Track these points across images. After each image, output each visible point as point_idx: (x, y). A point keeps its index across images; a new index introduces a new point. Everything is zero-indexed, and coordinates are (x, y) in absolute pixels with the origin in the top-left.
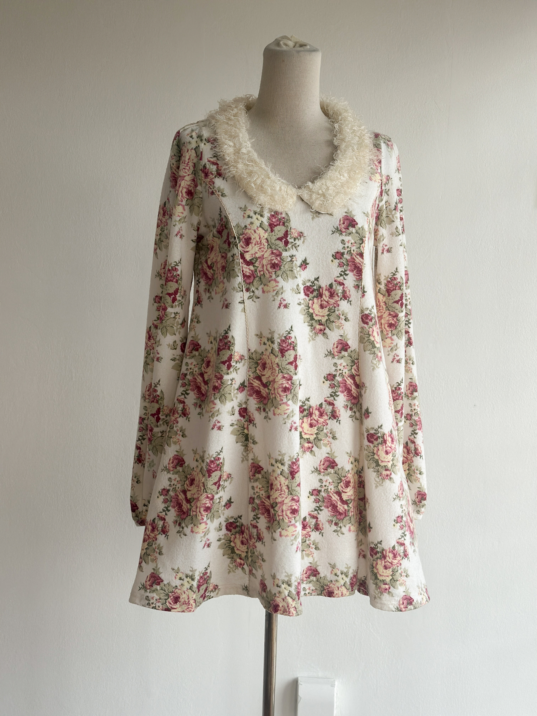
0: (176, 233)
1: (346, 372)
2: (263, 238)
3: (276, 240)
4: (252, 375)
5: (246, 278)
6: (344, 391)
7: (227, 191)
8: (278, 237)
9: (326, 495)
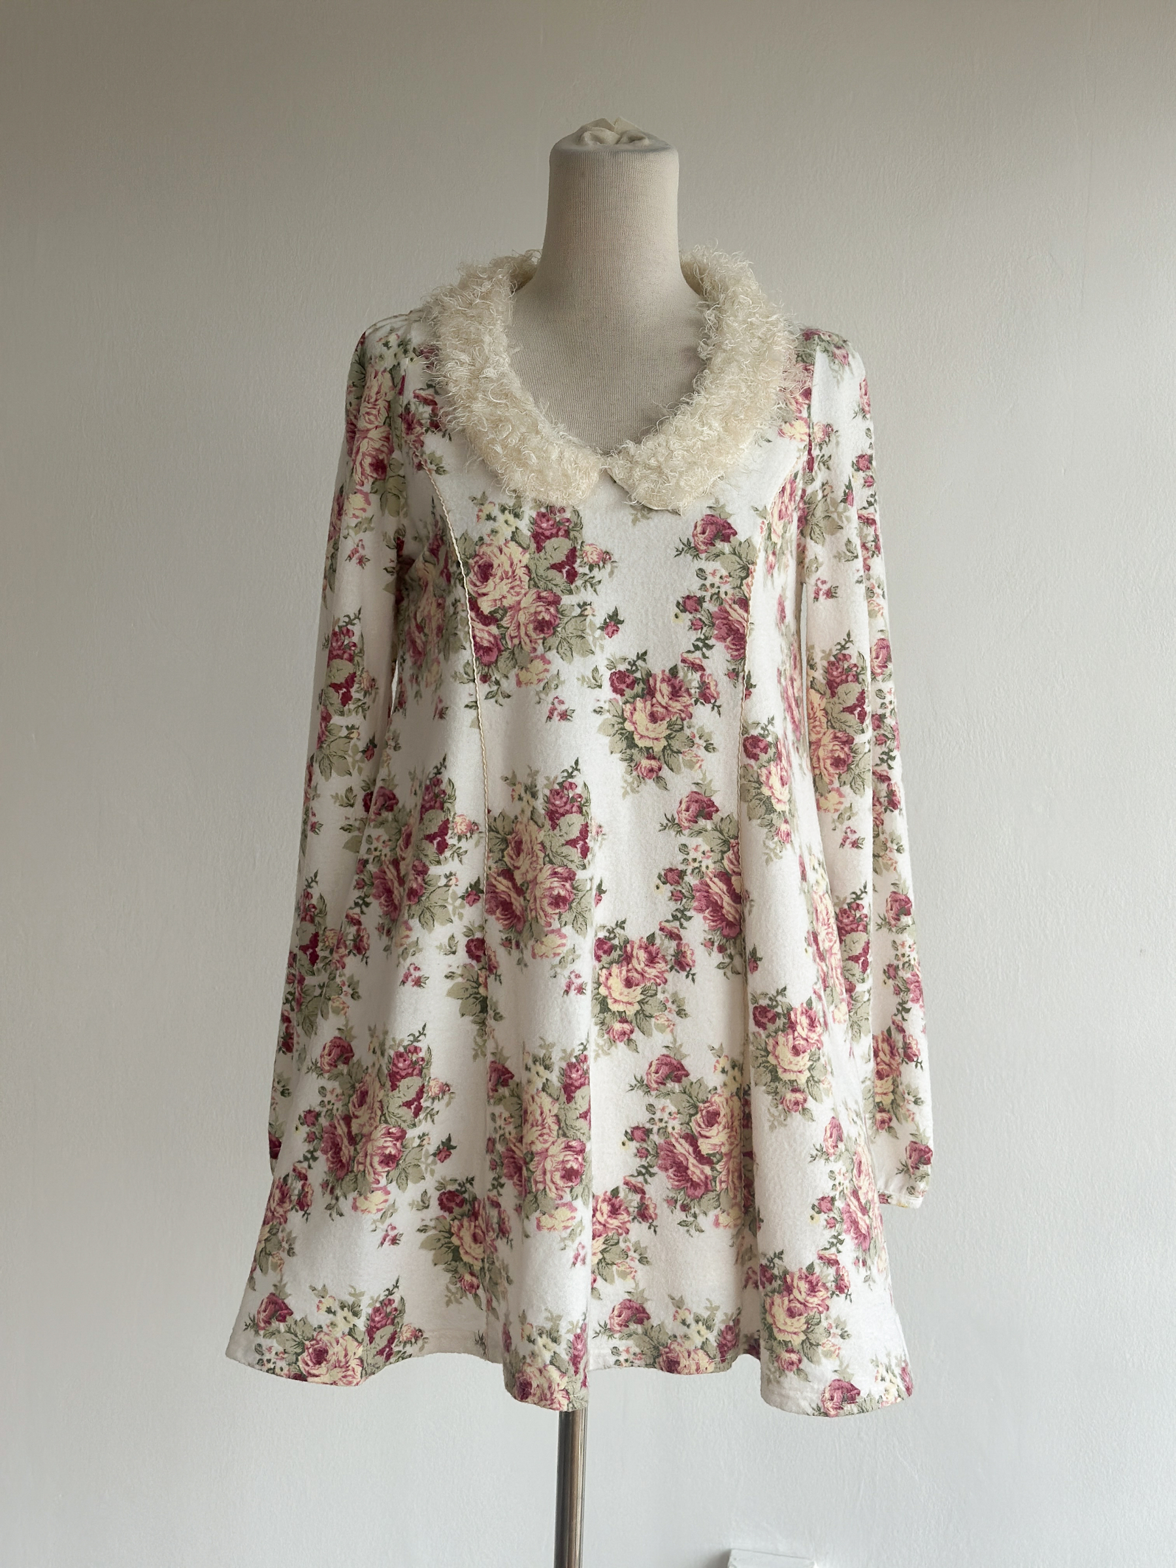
0: (349, 553)
1: (709, 865)
2: (519, 565)
3: (548, 569)
4: (494, 866)
5: (481, 652)
6: (704, 908)
7: (448, 462)
8: (552, 562)
9: (662, 1141)
